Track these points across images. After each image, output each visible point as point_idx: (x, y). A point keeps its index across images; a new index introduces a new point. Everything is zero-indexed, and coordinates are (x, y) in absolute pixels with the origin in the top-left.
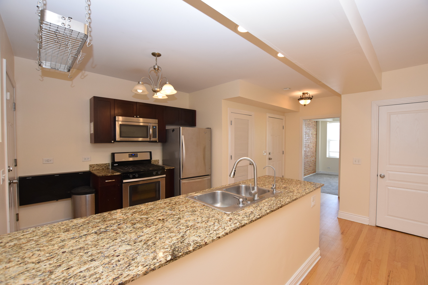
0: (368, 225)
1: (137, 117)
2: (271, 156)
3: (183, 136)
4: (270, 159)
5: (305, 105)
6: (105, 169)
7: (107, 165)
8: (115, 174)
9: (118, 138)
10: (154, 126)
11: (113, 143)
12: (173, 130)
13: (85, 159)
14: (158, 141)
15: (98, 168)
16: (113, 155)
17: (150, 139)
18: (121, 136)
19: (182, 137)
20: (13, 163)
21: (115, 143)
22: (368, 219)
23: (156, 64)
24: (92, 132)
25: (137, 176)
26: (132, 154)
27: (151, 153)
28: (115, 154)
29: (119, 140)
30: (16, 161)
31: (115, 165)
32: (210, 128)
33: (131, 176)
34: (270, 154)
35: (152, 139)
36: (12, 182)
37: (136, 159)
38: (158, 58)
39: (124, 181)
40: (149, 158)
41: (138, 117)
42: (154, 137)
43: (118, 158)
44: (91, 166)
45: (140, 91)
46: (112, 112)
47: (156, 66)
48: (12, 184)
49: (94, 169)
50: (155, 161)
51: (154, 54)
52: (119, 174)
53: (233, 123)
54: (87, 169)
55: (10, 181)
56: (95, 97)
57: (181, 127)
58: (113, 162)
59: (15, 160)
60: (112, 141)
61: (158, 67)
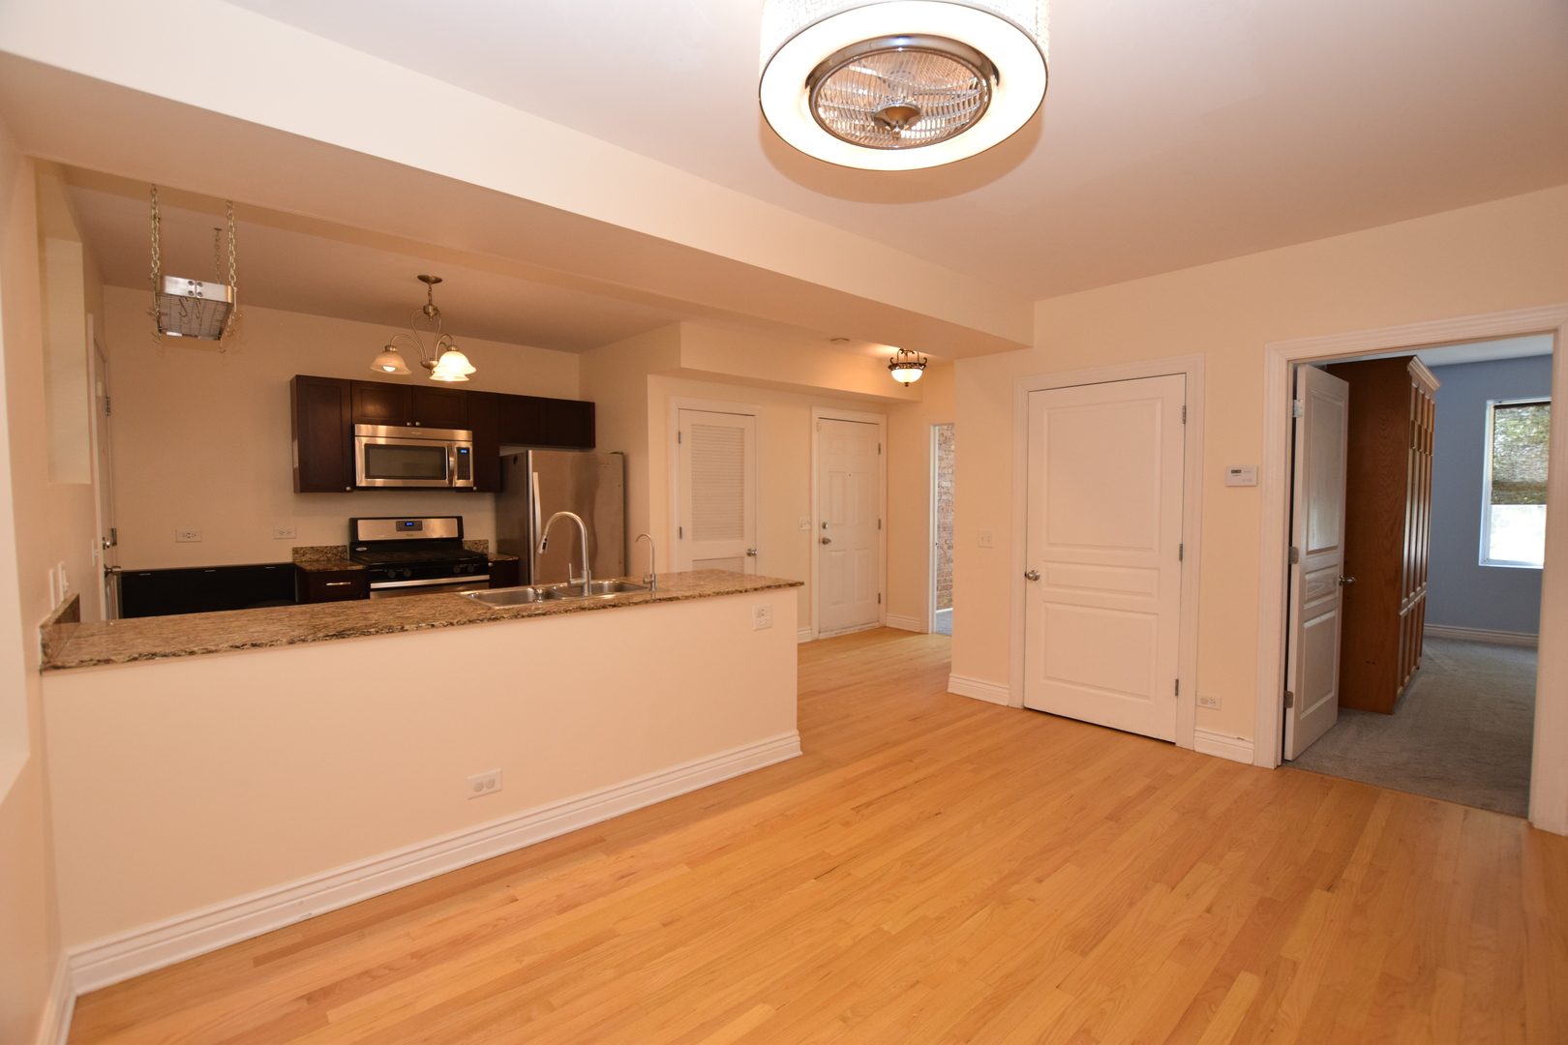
0: (1008, 706)
1: (414, 425)
2: (826, 534)
3: (536, 475)
4: (825, 542)
5: (907, 384)
6: (335, 560)
7: (340, 549)
8: (349, 568)
9: (361, 480)
10: (464, 449)
11: (349, 491)
12: (515, 459)
13: (282, 533)
14: (475, 488)
15: (316, 557)
16: (353, 524)
17: (451, 481)
18: (368, 476)
19: (534, 478)
20: (108, 535)
21: (356, 493)
22: (1007, 691)
23: (430, 301)
24: (297, 465)
25: (408, 573)
26: (406, 523)
27: (460, 519)
28: (359, 522)
29: (363, 484)
30: (113, 532)
31: (359, 549)
32: (622, 453)
33: (392, 574)
34: (824, 527)
35: (460, 483)
36: (111, 572)
37: (416, 535)
38: (434, 286)
39: (374, 586)
40: (455, 535)
41: (417, 424)
42: (463, 476)
43: (365, 532)
44: (296, 551)
45: (389, 369)
46: (347, 415)
47: (430, 307)
48: (110, 575)
49: (304, 559)
50: (476, 543)
51: (424, 279)
52: (360, 567)
53: (686, 437)
54: (286, 558)
55: (107, 569)
56: (299, 378)
57: (530, 452)
58: (355, 542)
59: (112, 530)
60: (348, 488)
61: (435, 309)
